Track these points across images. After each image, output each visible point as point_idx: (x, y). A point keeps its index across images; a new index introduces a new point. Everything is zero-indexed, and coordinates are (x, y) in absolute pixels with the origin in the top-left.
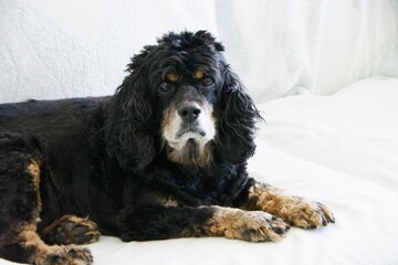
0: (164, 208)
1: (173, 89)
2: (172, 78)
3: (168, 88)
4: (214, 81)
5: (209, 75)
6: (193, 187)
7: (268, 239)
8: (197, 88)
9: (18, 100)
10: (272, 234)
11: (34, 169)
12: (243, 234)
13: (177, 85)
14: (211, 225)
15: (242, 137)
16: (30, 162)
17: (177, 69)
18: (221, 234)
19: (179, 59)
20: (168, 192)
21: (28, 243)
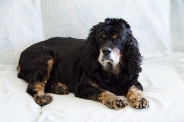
0: (91, 86)
1: (104, 41)
2: (104, 36)
3: (102, 40)
4: (121, 40)
5: (119, 37)
6: (107, 81)
7: (113, 108)
8: (113, 42)
9: (64, 36)
10: (115, 106)
11: (51, 62)
12: (106, 103)
13: (105, 39)
14: (100, 96)
15: (134, 64)
16: (50, 59)
17: (106, 33)
18: (101, 101)
19: (107, 30)
20: (95, 80)
21: (36, 90)
